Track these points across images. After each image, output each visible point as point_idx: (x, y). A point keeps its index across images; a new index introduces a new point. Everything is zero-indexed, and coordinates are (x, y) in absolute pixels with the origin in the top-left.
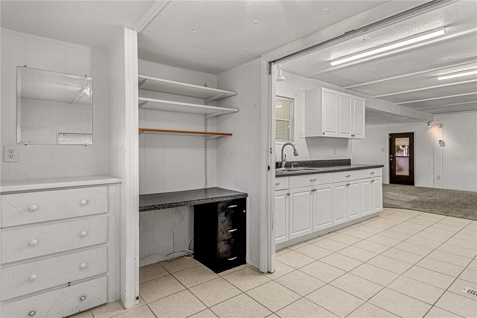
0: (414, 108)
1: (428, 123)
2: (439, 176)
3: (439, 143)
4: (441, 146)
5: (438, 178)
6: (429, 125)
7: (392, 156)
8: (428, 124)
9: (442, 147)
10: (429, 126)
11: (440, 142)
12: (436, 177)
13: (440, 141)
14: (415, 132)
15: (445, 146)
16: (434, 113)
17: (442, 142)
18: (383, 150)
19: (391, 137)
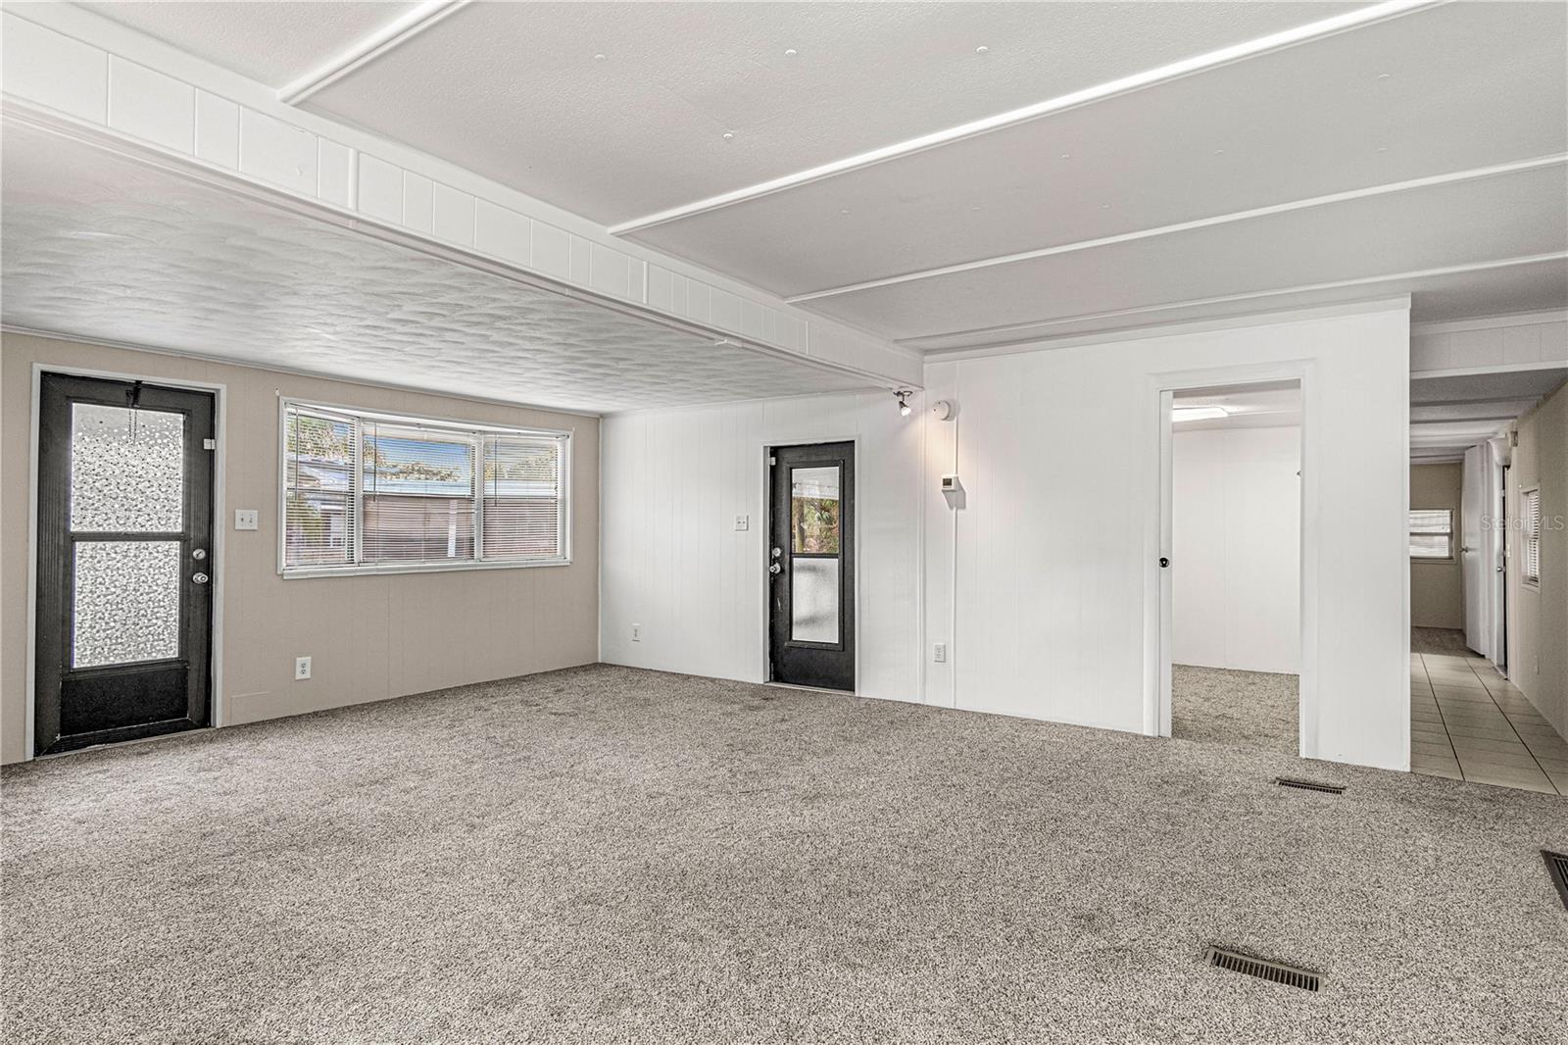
0: (785, 297)
1: (899, 394)
2: (945, 647)
3: (943, 491)
4: (951, 508)
5: (942, 656)
6: (902, 404)
7: (777, 552)
8: (900, 398)
9: (955, 509)
10: (906, 412)
11: (948, 488)
12: (932, 654)
13: (947, 482)
14: (860, 439)
15: (964, 507)
16: (927, 352)
17: (953, 487)
18: (745, 524)
19: (777, 461)
